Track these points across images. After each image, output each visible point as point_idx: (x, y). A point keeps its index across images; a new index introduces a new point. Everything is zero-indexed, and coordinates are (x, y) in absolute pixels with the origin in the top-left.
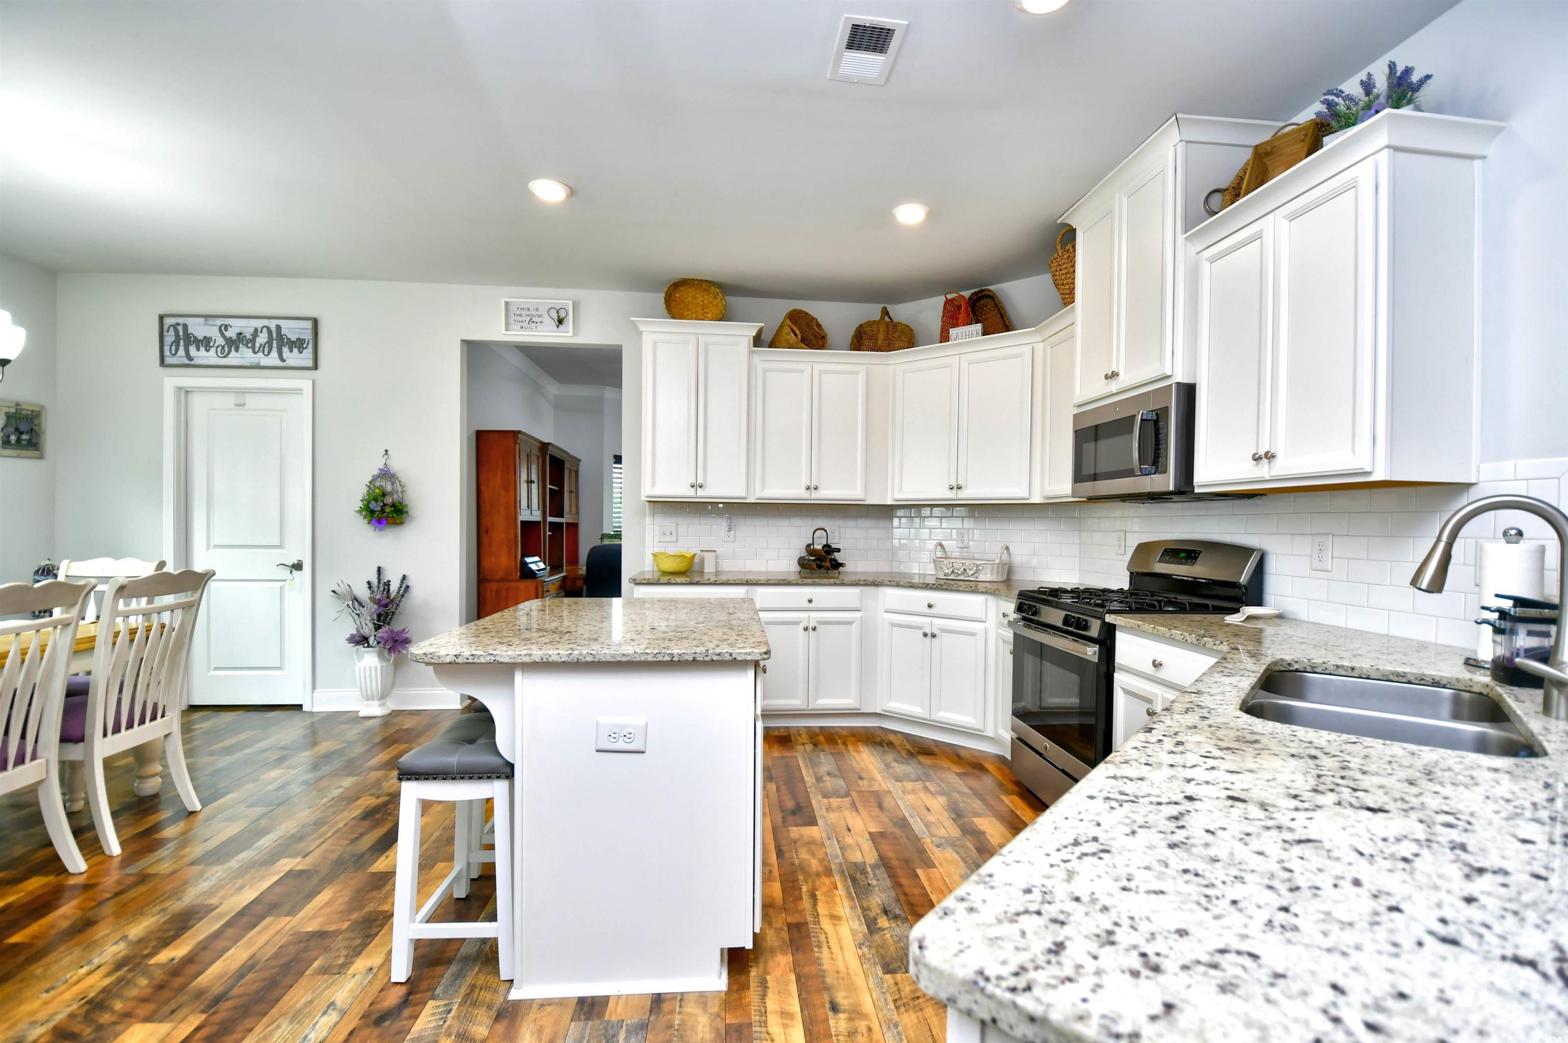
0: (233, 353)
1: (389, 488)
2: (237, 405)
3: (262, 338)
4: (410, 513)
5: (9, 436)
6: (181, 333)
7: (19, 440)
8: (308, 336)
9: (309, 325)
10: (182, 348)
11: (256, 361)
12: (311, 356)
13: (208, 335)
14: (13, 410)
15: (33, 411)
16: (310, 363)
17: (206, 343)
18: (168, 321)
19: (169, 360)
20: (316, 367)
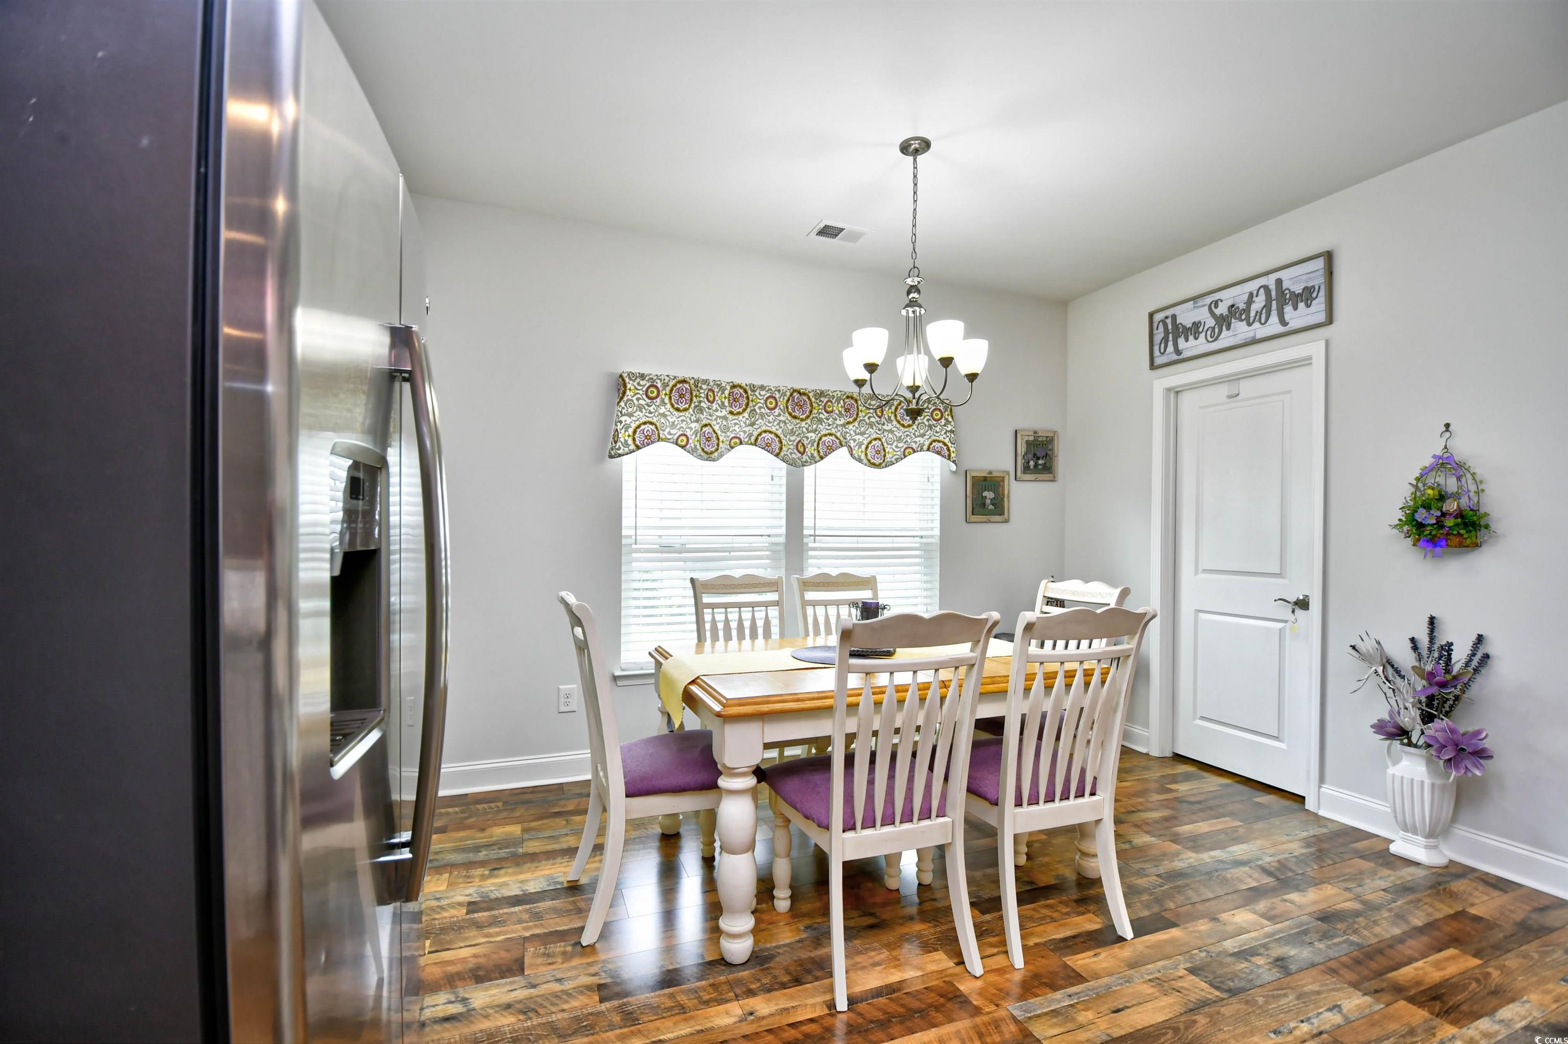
0: (1225, 333)
1: (1451, 485)
2: (1231, 397)
3: (1259, 303)
4: (1493, 526)
5: (1029, 462)
6: (1170, 327)
7: (1036, 465)
8: (1319, 280)
9: (1320, 263)
10: (1170, 344)
11: (1251, 334)
12: (1323, 307)
13: (1197, 320)
14: (1032, 438)
15: (1047, 437)
16: (1321, 317)
17: (1195, 329)
18: (1158, 317)
19: (1159, 361)
20: (1330, 320)
